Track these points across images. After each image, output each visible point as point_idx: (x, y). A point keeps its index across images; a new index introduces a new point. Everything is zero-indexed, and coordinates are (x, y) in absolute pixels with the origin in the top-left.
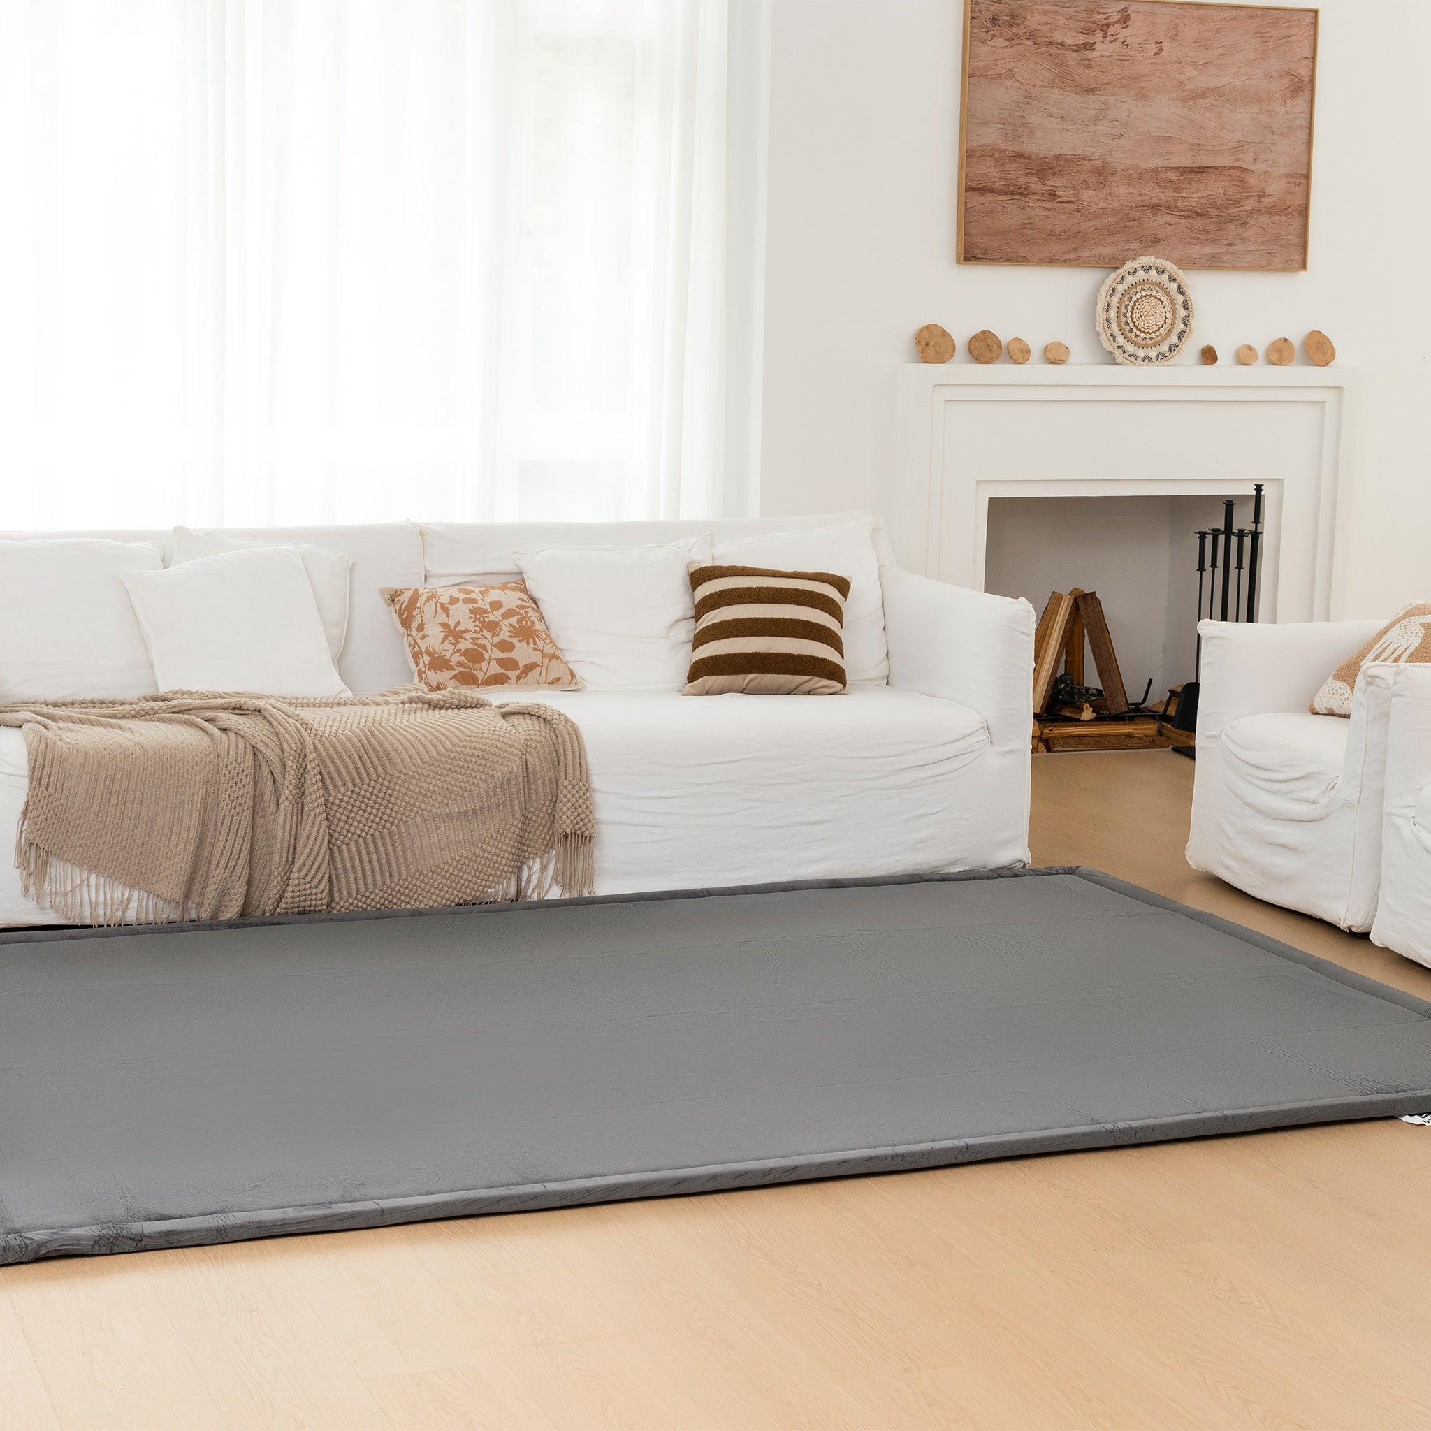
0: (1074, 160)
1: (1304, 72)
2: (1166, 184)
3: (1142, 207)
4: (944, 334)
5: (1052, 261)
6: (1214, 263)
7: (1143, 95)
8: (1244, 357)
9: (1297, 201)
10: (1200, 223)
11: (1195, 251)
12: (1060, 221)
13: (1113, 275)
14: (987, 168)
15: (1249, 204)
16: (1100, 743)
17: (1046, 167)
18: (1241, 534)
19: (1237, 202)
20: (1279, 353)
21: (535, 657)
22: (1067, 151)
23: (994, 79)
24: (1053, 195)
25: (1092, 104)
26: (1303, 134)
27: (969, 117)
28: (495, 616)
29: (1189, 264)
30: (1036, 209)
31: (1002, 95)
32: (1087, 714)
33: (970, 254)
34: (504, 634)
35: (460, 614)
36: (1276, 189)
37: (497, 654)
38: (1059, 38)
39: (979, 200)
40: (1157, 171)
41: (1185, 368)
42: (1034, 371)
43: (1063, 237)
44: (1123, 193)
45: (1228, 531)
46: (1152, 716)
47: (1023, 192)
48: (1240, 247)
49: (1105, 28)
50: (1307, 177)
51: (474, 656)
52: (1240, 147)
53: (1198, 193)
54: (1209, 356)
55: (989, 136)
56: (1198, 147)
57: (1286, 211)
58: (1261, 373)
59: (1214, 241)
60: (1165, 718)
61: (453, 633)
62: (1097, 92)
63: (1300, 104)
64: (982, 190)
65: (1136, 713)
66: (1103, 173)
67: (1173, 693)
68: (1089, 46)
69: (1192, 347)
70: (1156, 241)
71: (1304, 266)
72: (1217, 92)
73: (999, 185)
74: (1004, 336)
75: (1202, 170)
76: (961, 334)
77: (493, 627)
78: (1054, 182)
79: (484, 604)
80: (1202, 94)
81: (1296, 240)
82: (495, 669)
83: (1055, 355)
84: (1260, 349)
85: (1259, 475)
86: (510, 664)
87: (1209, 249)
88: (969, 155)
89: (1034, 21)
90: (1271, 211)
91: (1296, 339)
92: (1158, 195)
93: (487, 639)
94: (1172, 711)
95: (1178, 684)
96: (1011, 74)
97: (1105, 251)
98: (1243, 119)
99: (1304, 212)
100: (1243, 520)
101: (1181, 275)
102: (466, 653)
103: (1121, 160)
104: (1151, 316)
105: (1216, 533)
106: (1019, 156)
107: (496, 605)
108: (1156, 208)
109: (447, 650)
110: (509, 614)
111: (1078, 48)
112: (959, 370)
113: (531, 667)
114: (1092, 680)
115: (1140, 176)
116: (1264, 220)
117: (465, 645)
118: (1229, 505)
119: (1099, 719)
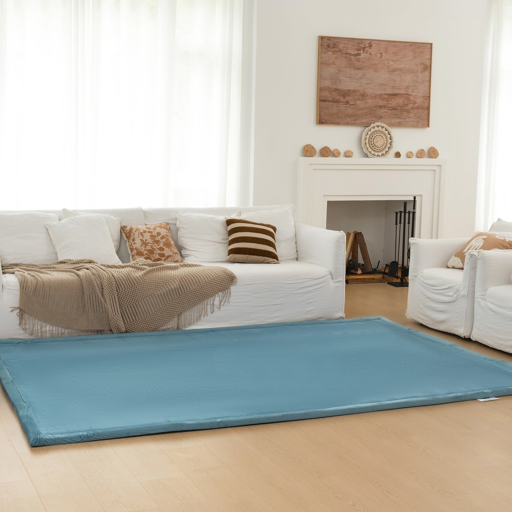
0: (354, 91)
1: (428, 64)
2: (384, 99)
3: (376, 107)
4: (313, 148)
5: (347, 124)
6: (400, 125)
7: (376, 70)
8: (409, 155)
9: (426, 105)
10: (395, 112)
11: (393, 121)
12: (350, 111)
13: (367, 129)
14: (326, 94)
15: (411, 106)
16: (364, 281)
17: (346, 94)
18: (409, 213)
19: (407, 105)
20: (420, 154)
21: (171, 253)
22: (352, 88)
23: (329, 65)
24: (348, 102)
25: (360, 73)
26: (428, 83)
27: (320, 77)
28: (158, 238)
29: (391, 125)
30: (342, 107)
31: (331, 70)
32: (359, 272)
33: (321, 121)
34: (161, 245)
35: (147, 236)
36: (419, 101)
37: (159, 252)
38: (349, 51)
39: (324, 104)
40: (381, 95)
41: (390, 159)
42: (341, 160)
43: (350, 116)
44: (370, 102)
45: (405, 212)
46: (380, 272)
47: (338, 102)
48: (408, 120)
49: (364, 49)
50: (429, 97)
51: (151, 252)
52: (408, 87)
53: (394, 102)
54: (398, 155)
55: (327, 83)
56: (394, 87)
57: (423, 108)
58: (414, 160)
59: (400, 118)
60: (384, 273)
61: (144, 243)
62: (361, 69)
63: (427, 73)
64: (325, 101)
65: (375, 272)
66: (364, 96)
67: (387, 265)
68: (359, 54)
69: (392, 152)
70: (381, 118)
71: (428, 126)
72: (400, 69)
73: (330, 99)
74: (332, 148)
75: (396, 95)
76: (318, 148)
77: (158, 242)
78: (348, 98)
79: (155, 234)
80: (395, 70)
81: (426, 117)
82: (157, 257)
83: (348, 155)
84: (415, 153)
85: (415, 194)
86: (162, 255)
87: (398, 120)
88: (320, 90)
89: (341, 46)
90: (418, 108)
91: (426, 150)
92: (381, 103)
93: (156, 246)
94: (387, 271)
95: (389, 262)
96: (334, 63)
97: (365, 121)
98: (408, 78)
99: (428, 109)
100: (409, 208)
101: (389, 129)
102: (149, 251)
103: (369, 91)
104: (380, 142)
105: (401, 212)
106: (336, 90)
107: (159, 234)
108: (381, 107)
109: (142, 249)
110: (163, 237)
111: (355, 55)
112: (317, 159)
113: (169, 256)
114: (361, 261)
115: (375, 97)
116: (416, 111)
117: (148, 248)
118: (405, 203)
119: (363, 274)
